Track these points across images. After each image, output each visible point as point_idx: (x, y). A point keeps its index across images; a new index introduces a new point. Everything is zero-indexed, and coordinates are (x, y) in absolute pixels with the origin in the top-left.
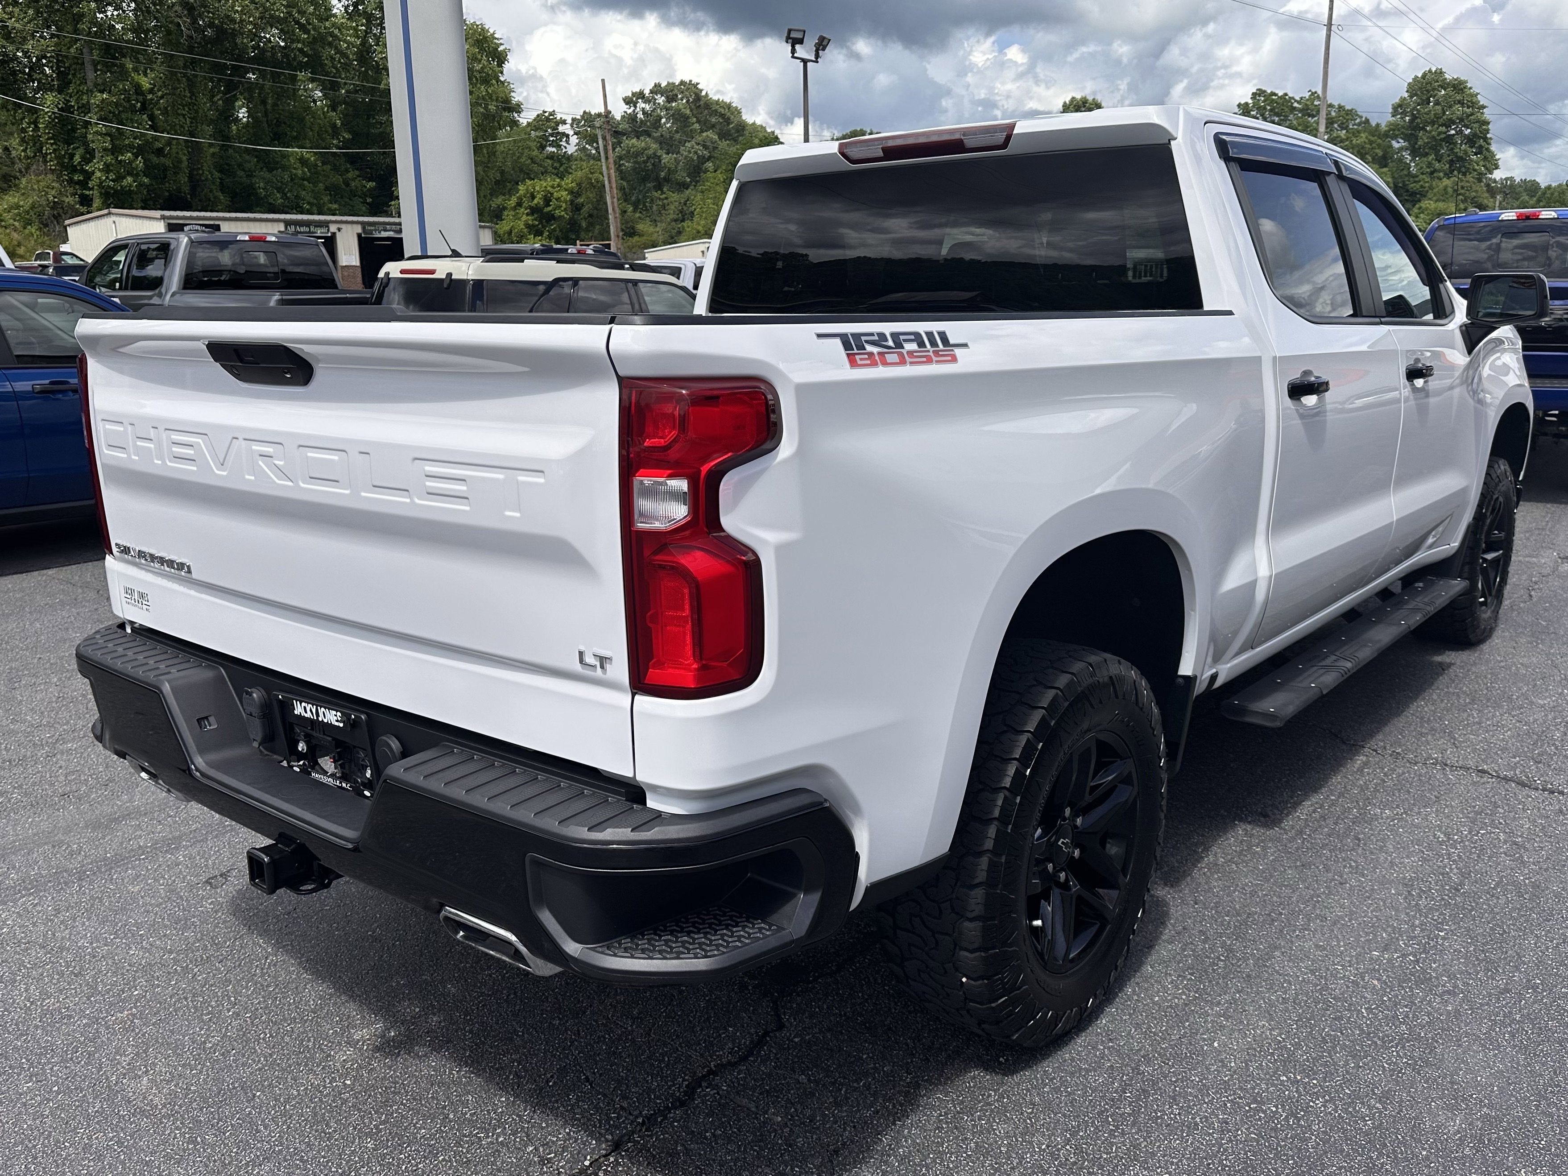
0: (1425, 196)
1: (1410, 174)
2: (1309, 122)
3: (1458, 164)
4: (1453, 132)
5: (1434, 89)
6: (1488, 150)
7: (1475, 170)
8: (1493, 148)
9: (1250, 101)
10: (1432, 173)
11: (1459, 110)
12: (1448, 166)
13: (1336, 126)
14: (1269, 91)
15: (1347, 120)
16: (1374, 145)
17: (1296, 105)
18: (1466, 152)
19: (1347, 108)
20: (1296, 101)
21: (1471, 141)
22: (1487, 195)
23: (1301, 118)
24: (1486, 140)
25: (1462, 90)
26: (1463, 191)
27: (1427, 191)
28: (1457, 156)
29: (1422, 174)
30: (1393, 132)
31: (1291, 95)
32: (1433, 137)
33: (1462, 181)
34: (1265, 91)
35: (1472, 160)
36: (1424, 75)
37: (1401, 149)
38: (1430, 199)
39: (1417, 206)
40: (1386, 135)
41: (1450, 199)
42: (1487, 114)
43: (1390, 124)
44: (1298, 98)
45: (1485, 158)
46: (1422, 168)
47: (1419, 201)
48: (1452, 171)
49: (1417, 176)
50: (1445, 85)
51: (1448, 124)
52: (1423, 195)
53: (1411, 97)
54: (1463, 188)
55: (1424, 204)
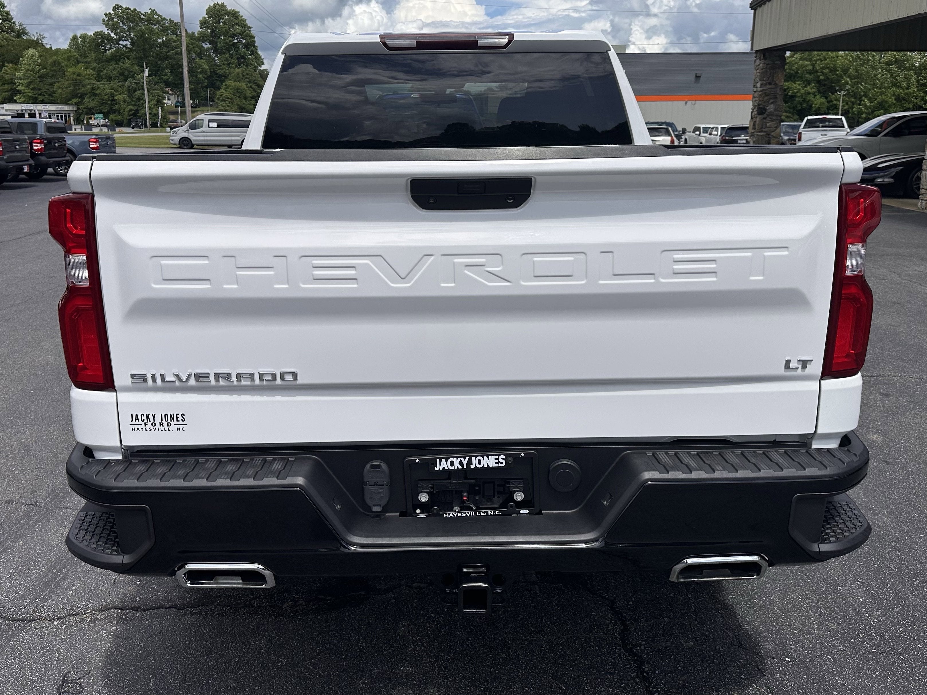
0: (227, 78)
1: (216, 64)
2: (152, 28)
3: (242, 60)
4: (236, 41)
5: (222, 15)
6: (256, 52)
7: (252, 64)
8: (259, 52)
9: (112, 12)
10: (229, 64)
11: (238, 29)
12: (237, 61)
13: (169, 32)
14: (124, 7)
15: (176, 29)
16: (194, 45)
17: (142, 17)
18: (245, 53)
19: (175, 22)
20: (142, 14)
21: (247, 46)
22: (260, 79)
23: (147, 25)
24: (254, 46)
25: (237, 17)
26: (248, 76)
27: (228, 75)
28: (240, 55)
29: (224, 64)
30: (202, 38)
31: (138, 10)
32: (226, 43)
33: (246, 70)
34: (121, 6)
35: (249, 59)
36: (215, 6)
37: (208, 49)
38: (230, 80)
39: (224, 84)
40: (198, 39)
41: (242, 81)
42: (253, 32)
43: (200, 33)
44: (143, 12)
45: (256, 58)
46: (222, 61)
47: (224, 81)
48: (240, 65)
49: (221, 66)
50: (228, 13)
51: (233, 36)
52: (226, 77)
53: (209, 17)
54: (247, 74)
55: (228, 82)
